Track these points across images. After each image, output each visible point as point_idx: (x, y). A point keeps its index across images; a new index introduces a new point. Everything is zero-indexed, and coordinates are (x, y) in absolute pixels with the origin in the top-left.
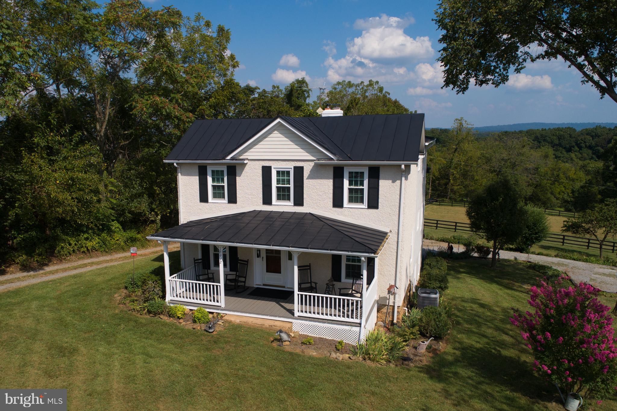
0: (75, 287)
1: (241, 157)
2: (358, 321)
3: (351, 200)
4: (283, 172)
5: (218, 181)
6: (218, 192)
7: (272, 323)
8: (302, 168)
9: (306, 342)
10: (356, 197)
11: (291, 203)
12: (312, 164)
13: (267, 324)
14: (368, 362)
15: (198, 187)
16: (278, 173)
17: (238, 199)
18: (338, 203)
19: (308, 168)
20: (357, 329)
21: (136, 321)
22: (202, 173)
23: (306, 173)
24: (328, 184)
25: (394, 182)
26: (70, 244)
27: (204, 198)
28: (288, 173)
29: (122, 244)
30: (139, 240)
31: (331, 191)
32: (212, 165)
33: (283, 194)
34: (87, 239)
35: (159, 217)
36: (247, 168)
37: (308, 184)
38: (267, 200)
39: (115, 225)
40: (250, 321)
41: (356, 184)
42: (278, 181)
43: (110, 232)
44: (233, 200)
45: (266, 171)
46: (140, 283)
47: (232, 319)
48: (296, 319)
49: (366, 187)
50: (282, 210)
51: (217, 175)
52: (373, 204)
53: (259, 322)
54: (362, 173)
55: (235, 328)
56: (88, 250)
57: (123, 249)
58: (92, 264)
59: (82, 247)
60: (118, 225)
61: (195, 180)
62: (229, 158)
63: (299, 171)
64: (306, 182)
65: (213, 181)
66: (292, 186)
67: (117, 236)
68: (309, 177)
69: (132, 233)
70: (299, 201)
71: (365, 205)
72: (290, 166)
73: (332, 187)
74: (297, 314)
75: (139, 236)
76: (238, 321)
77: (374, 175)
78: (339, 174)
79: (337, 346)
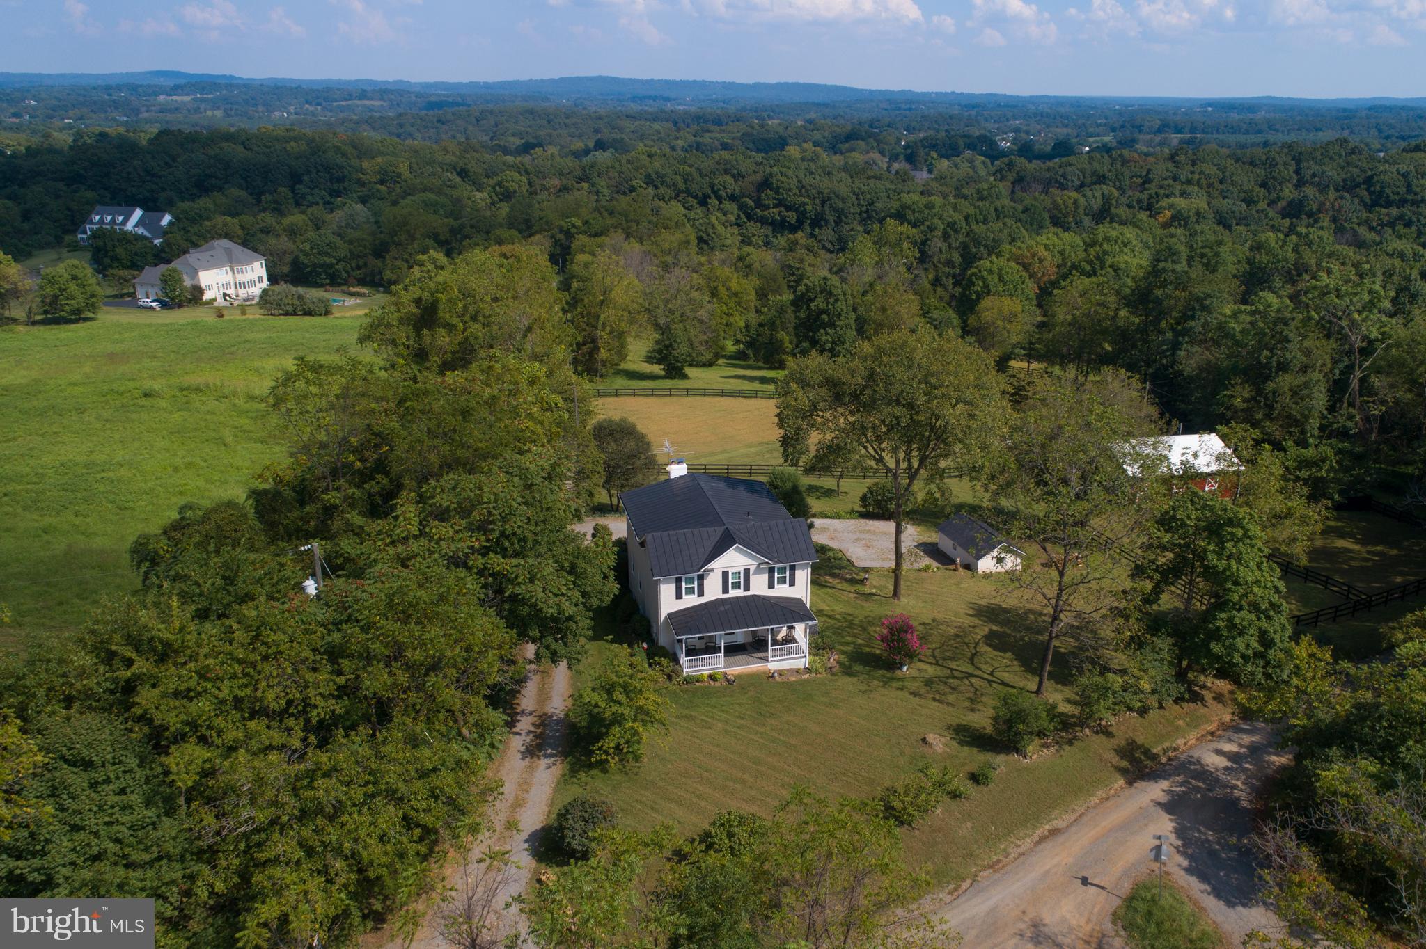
1: (710, 568)
2: (804, 654)
3: (779, 583)
4: (736, 573)
5: (690, 585)
6: (690, 591)
7: (756, 669)
8: (749, 570)
9: (781, 673)
10: (782, 581)
11: (742, 590)
12: (755, 566)
15: (675, 590)
16: (733, 574)
17: (704, 594)
18: (771, 586)
19: (752, 569)
20: (804, 659)
22: (679, 581)
23: (751, 572)
24: (765, 577)
25: (803, 571)
27: (679, 596)
28: (740, 573)
31: (767, 580)
32: (687, 577)
33: (736, 585)
36: (712, 574)
37: (753, 578)
38: (725, 591)
41: (782, 575)
42: (733, 579)
44: (701, 594)
45: (725, 574)
47: (734, 673)
48: (770, 662)
49: (787, 575)
50: (735, 596)
51: (690, 582)
52: (792, 583)
53: (750, 670)
54: (786, 568)
55: (740, 677)
61: (673, 586)
62: (702, 570)
63: (747, 571)
64: (752, 578)
65: (687, 585)
66: (742, 580)
68: (753, 574)
70: (747, 588)
71: (787, 585)
72: (741, 569)
73: (767, 578)
74: (770, 659)
77: (793, 568)
78: (771, 571)
79: (797, 671)
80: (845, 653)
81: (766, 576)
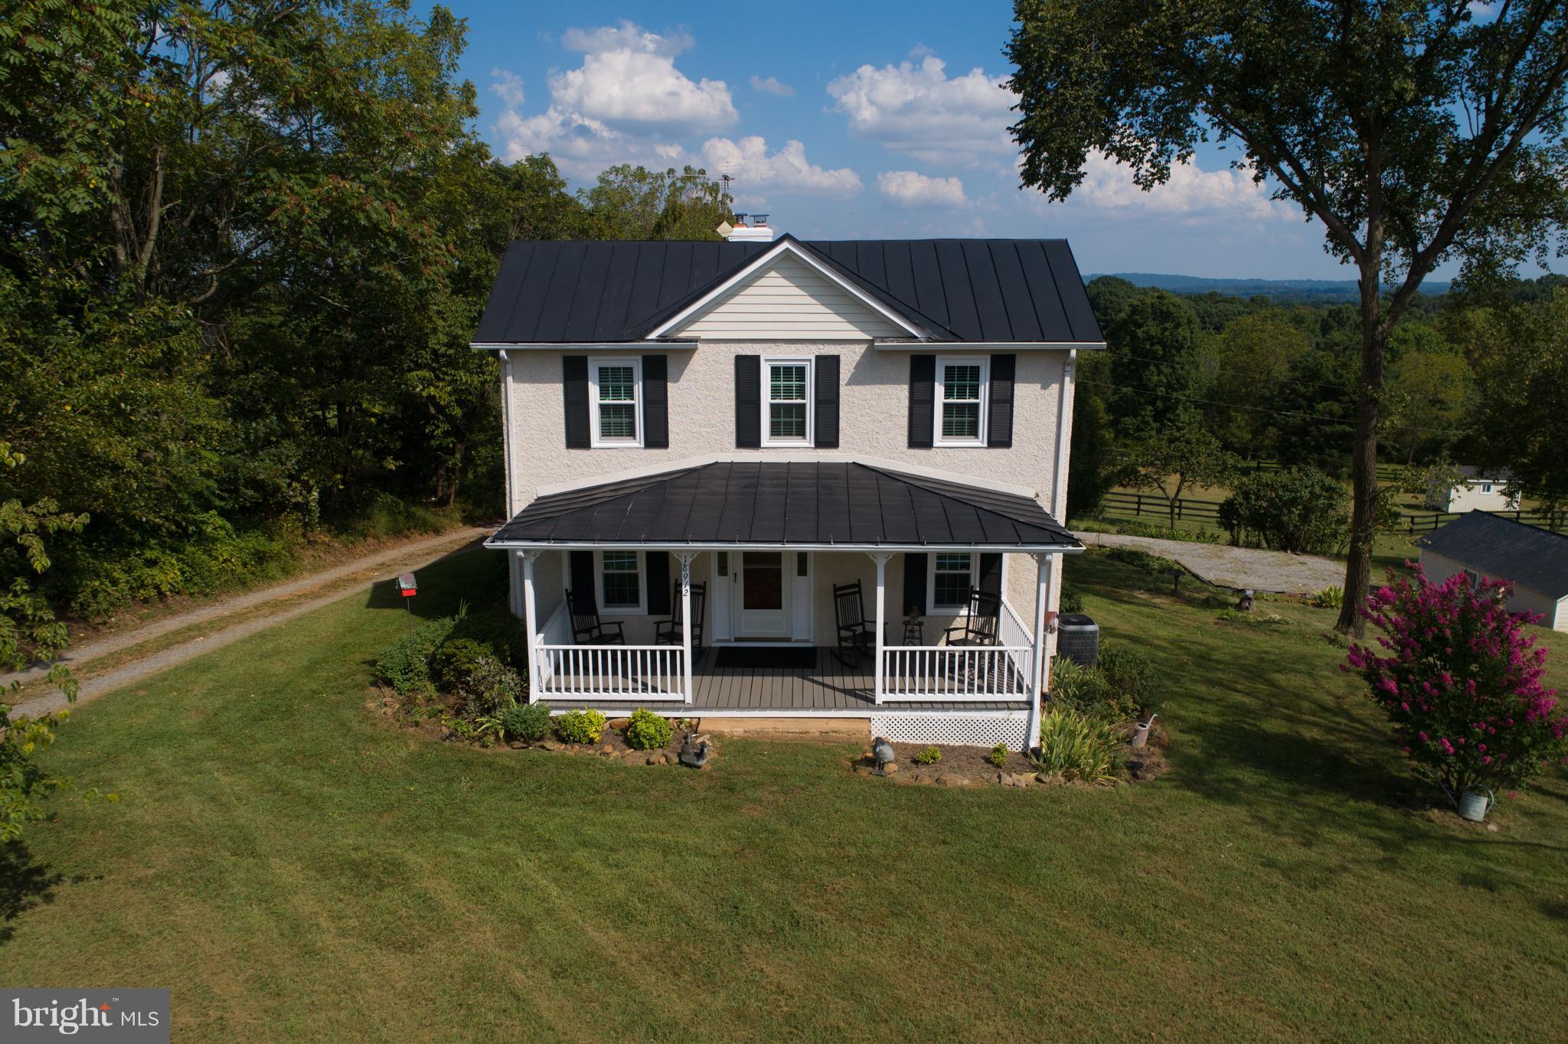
0: (232, 695)
1: (683, 335)
2: (1023, 697)
3: (951, 431)
4: (788, 370)
5: (617, 393)
6: (618, 422)
7: (824, 726)
8: (836, 359)
9: (917, 757)
10: (961, 422)
11: (809, 441)
12: (861, 349)
13: (814, 728)
14: (1078, 782)
15: (562, 410)
16: (775, 371)
17: (671, 437)
18: (920, 437)
19: (850, 359)
20: (1023, 715)
21: (490, 765)
22: (574, 374)
23: (846, 372)
24: (897, 397)
25: (1045, 387)
26: (115, 582)
27: (577, 438)
28: (801, 371)
29: (240, 569)
30: (276, 557)
31: (905, 412)
32: (602, 353)
33: (788, 422)
34: (152, 563)
35: (315, 494)
36: (696, 359)
37: (850, 396)
38: (747, 437)
39: (212, 523)
40: (769, 726)
41: (961, 395)
42: (775, 391)
43: (202, 539)
44: (657, 437)
45: (747, 369)
46: (423, 668)
47: (726, 729)
48: (879, 708)
49: (983, 400)
50: (785, 460)
51: (615, 380)
52: (1000, 438)
53: (794, 727)
54: (975, 371)
56: (161, 594)
57: (243, 583)
58: (200, 630)
59: (143, 586)
60: (220, 521)
61: (551, 396)
62: (653, 335)
63: (828, 366)
64: (844, 391)
65: (604, 393)
66: (810, 401)
67: (223, 551)
68: (854, 381)
69: (255, 541)
70: (828, 437)
71: (981, 441)
72: (806, 356)
73: (906, 403)
74: (880, 697)
75: (276, 546)
76: (739, 731)
77: (1004, 369)
78: (921, 369)
79: (993, 759)
80: (1199, 729)
81: (900, 394)
